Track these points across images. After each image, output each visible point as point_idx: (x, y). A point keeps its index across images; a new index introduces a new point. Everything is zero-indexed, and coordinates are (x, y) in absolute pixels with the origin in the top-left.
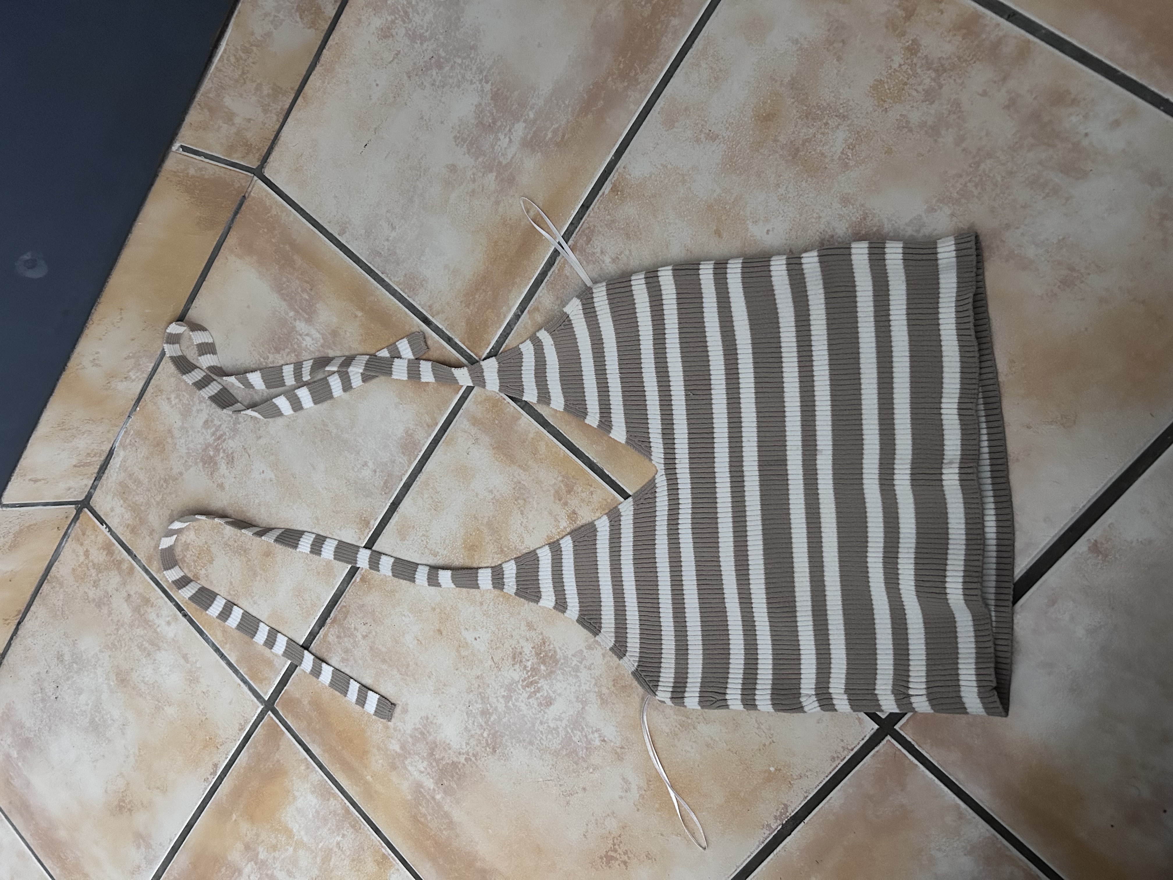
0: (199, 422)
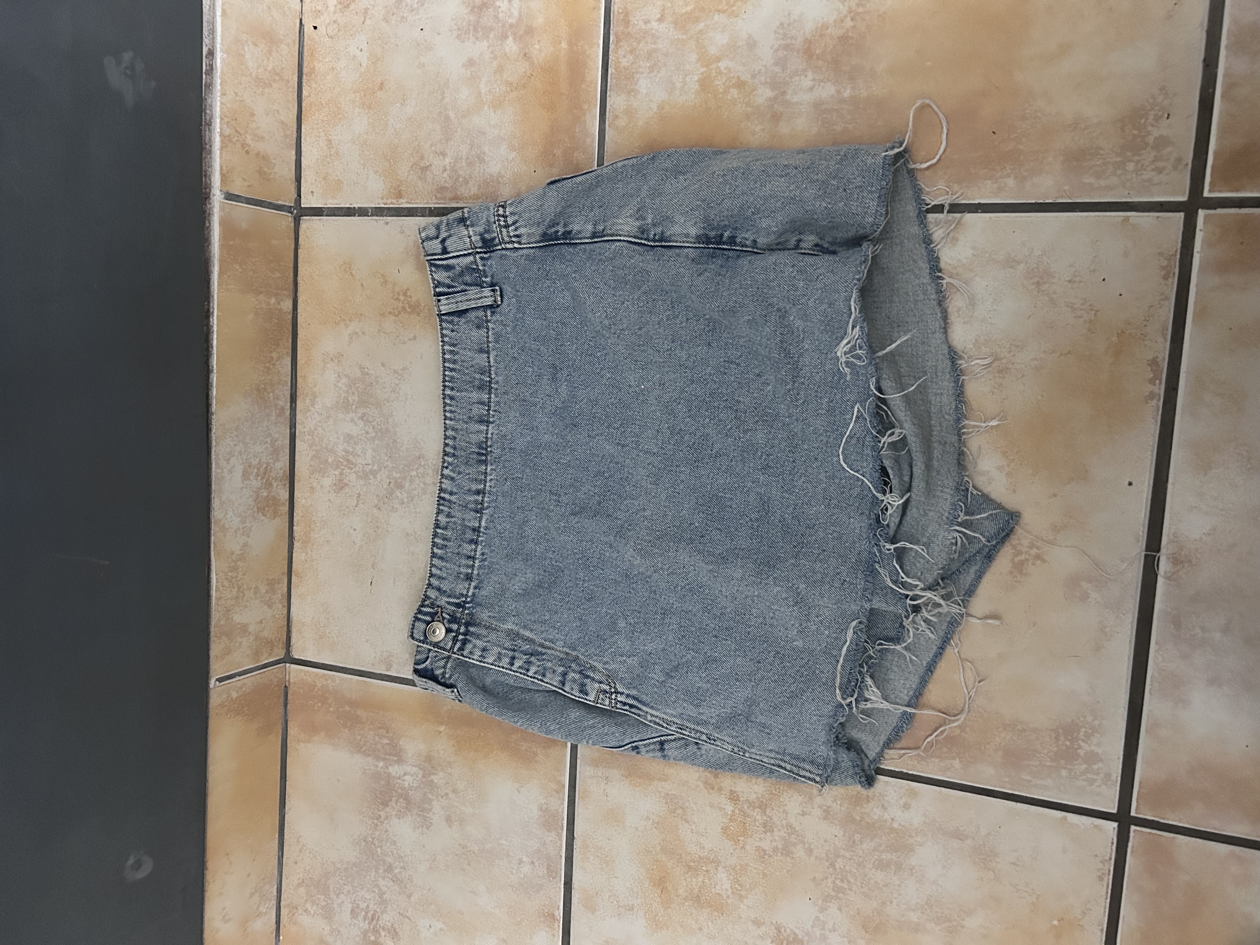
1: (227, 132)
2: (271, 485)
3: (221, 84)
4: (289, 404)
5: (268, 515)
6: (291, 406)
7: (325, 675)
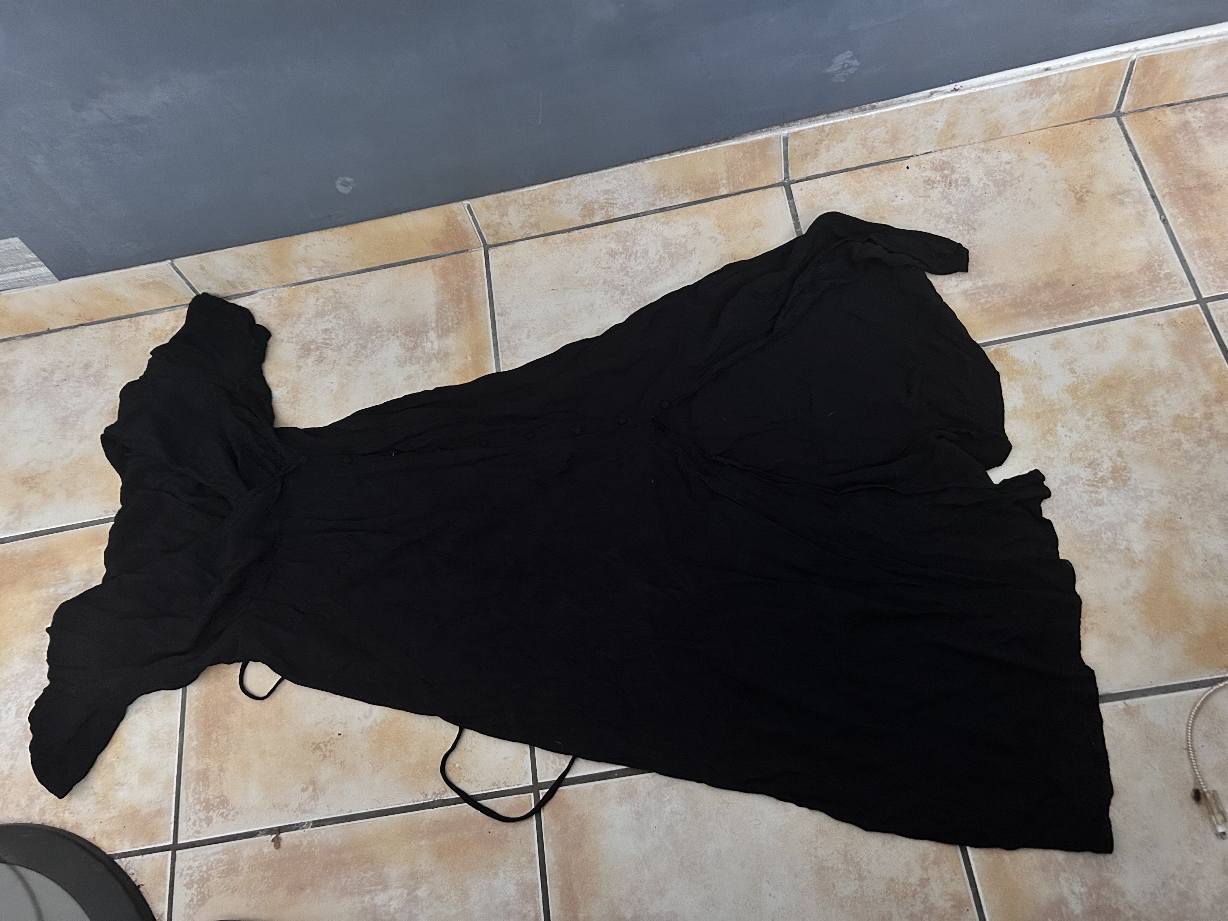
0: (322, 326)
1: (826, 129)
2: (602, 209)
3: (855, 119)
4: (658, 208)
5: (582, 212)
6: (657, 210)
7: (483, 273)
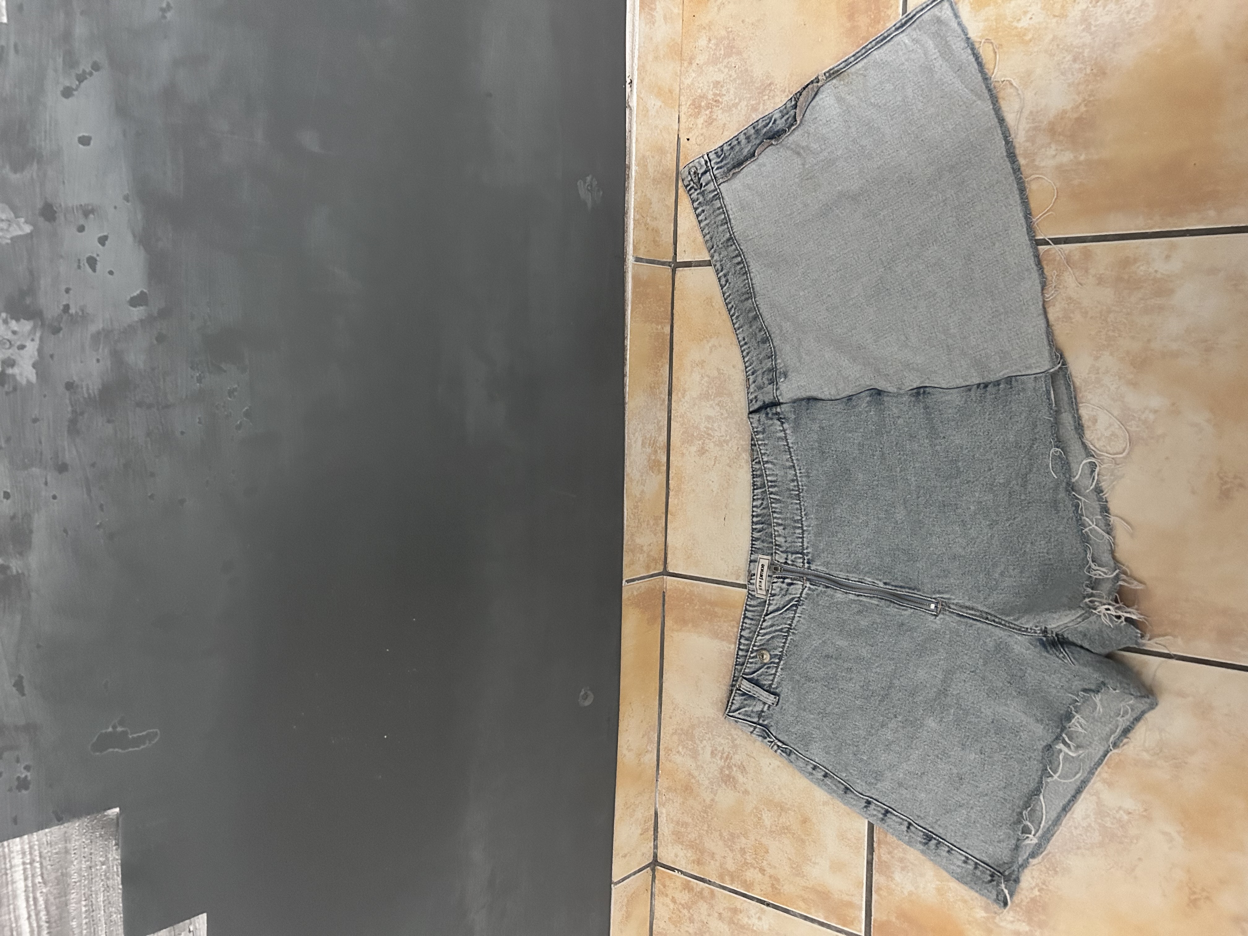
0: (707, 756)
2: (656, 451)
4: (667, 396)
5: (655, 472)
6: (669, 398)
7: (692, 583)
